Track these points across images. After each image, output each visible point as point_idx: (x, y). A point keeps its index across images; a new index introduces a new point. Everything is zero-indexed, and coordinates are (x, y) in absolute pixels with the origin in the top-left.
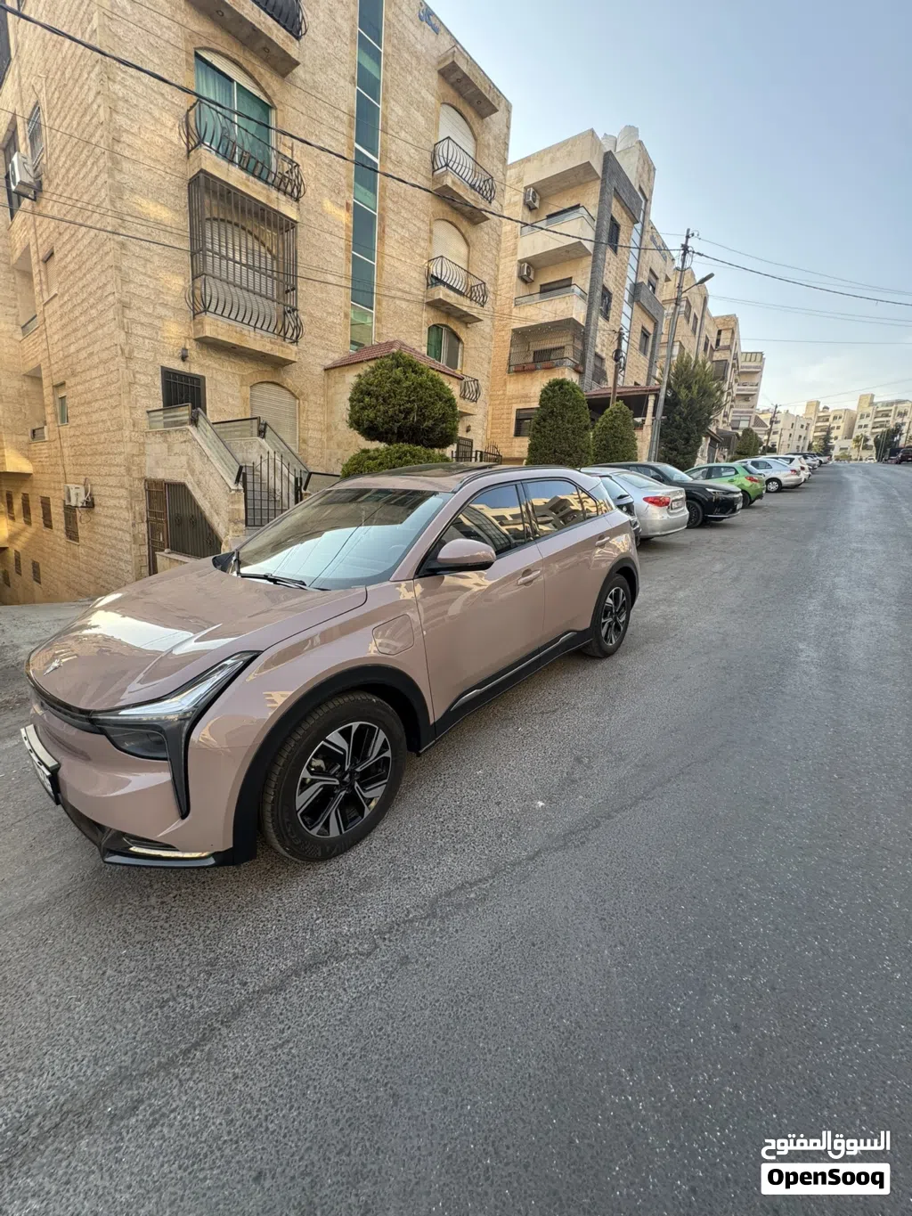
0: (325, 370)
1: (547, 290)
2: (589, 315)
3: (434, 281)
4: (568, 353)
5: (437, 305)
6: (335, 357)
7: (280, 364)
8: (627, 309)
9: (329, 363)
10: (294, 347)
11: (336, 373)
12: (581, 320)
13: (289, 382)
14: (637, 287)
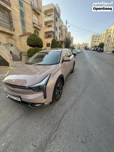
0: (19, 36)
1: (49, 26)
2: (55, 31)
3: (34, 23)
4: (52, 35)
5: (35, 27)
6: (20, 34)
7: (12, 35)
8: (59, 30)
9: (20, 35)
10: (14, 32)
11: (21, 37)
13: (13, 38)
14: (60, 27)
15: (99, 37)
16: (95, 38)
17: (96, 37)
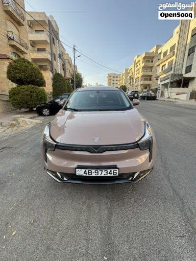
1: (39, 50)
2: (52, 59)
3: (10, 39)
4: (49, 67)
5: (13, 46)
8: (59, 59)
12: (50, 60)
14: (60, 55)
15: (117, 77)
16: (112, 79)
17: (114, 77)
